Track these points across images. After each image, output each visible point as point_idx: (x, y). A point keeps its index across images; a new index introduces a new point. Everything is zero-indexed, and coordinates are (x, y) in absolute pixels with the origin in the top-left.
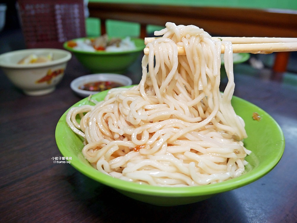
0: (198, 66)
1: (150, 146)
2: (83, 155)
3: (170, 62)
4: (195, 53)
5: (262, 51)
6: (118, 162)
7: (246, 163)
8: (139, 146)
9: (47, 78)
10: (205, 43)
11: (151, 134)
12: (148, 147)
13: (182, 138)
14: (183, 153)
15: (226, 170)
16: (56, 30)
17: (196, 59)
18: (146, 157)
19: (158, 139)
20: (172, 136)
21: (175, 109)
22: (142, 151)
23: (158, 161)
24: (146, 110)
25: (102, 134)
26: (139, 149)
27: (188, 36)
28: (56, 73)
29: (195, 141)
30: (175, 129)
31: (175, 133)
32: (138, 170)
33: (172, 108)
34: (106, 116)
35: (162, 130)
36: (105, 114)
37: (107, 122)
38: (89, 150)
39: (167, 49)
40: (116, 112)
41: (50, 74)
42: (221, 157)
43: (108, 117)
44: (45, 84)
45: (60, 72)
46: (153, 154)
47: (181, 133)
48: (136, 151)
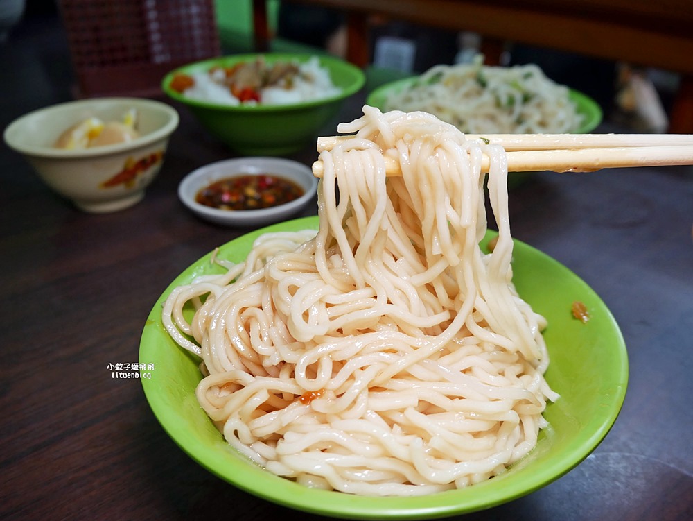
0: (428, 204)
1: (335, 391)
2: (196, 400)
3: (370, 194)
4: (423, 175)
5: (575, 168)
6: (269, 424)
7: (543, 423)
8: (311, 393)
9: (126, 176)
10: (446, 151)
11: (338, 365)
12: (331, 395)
13: (402, 375)
14: (402, 411)
15: (492, 450)
16: (145, 35)
17: (425, 189)
18: (324, 420)
19: (352, 377)
20: (380, 373)
21: (389, 302)
22: (317, 404)
23: (348, 433)
24: (328, 305)
25: (236, 354)
26: (312, 399)
27: (408, 137)
28: (144, 164)
29: (430, 381)
30: (386, 355)
31: (388, 364)
32: (307, 450)
33: (382, 299)
34: (246, 313)
35: (360, 358)
36: (243, 309)
37: (247, 328)
38: (210, 388)
39: (363, 164)
40: (267, 307)
41: (131, 166)
42: (484, 420)
43: (250, 317)
44: (120, 188)
45: (153, 159)
46: (339, 415)
47: (400, 364)
48: (304, 402)
